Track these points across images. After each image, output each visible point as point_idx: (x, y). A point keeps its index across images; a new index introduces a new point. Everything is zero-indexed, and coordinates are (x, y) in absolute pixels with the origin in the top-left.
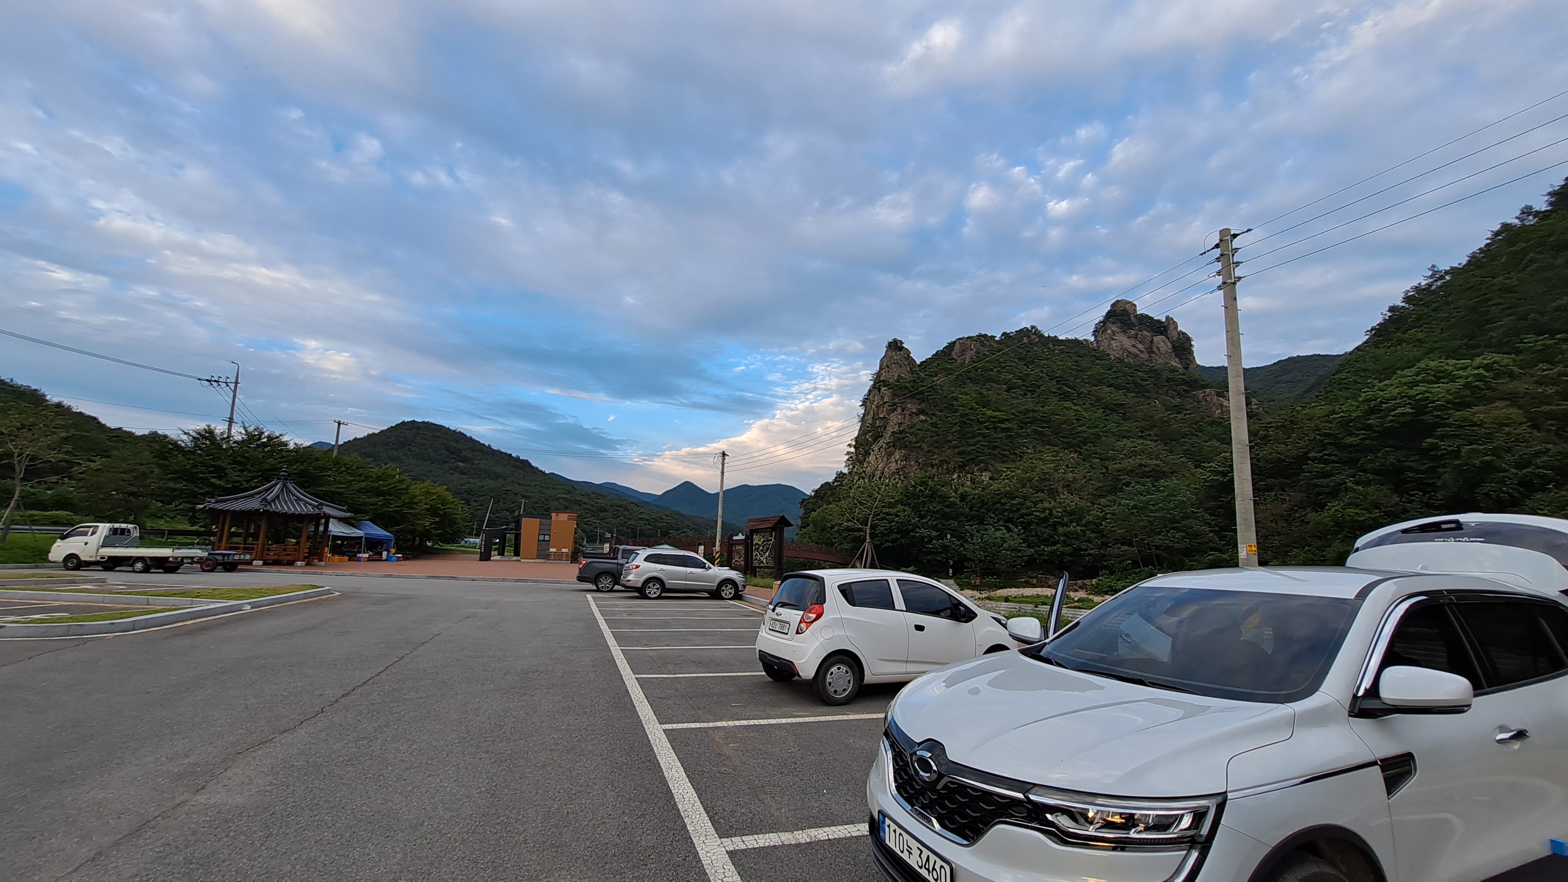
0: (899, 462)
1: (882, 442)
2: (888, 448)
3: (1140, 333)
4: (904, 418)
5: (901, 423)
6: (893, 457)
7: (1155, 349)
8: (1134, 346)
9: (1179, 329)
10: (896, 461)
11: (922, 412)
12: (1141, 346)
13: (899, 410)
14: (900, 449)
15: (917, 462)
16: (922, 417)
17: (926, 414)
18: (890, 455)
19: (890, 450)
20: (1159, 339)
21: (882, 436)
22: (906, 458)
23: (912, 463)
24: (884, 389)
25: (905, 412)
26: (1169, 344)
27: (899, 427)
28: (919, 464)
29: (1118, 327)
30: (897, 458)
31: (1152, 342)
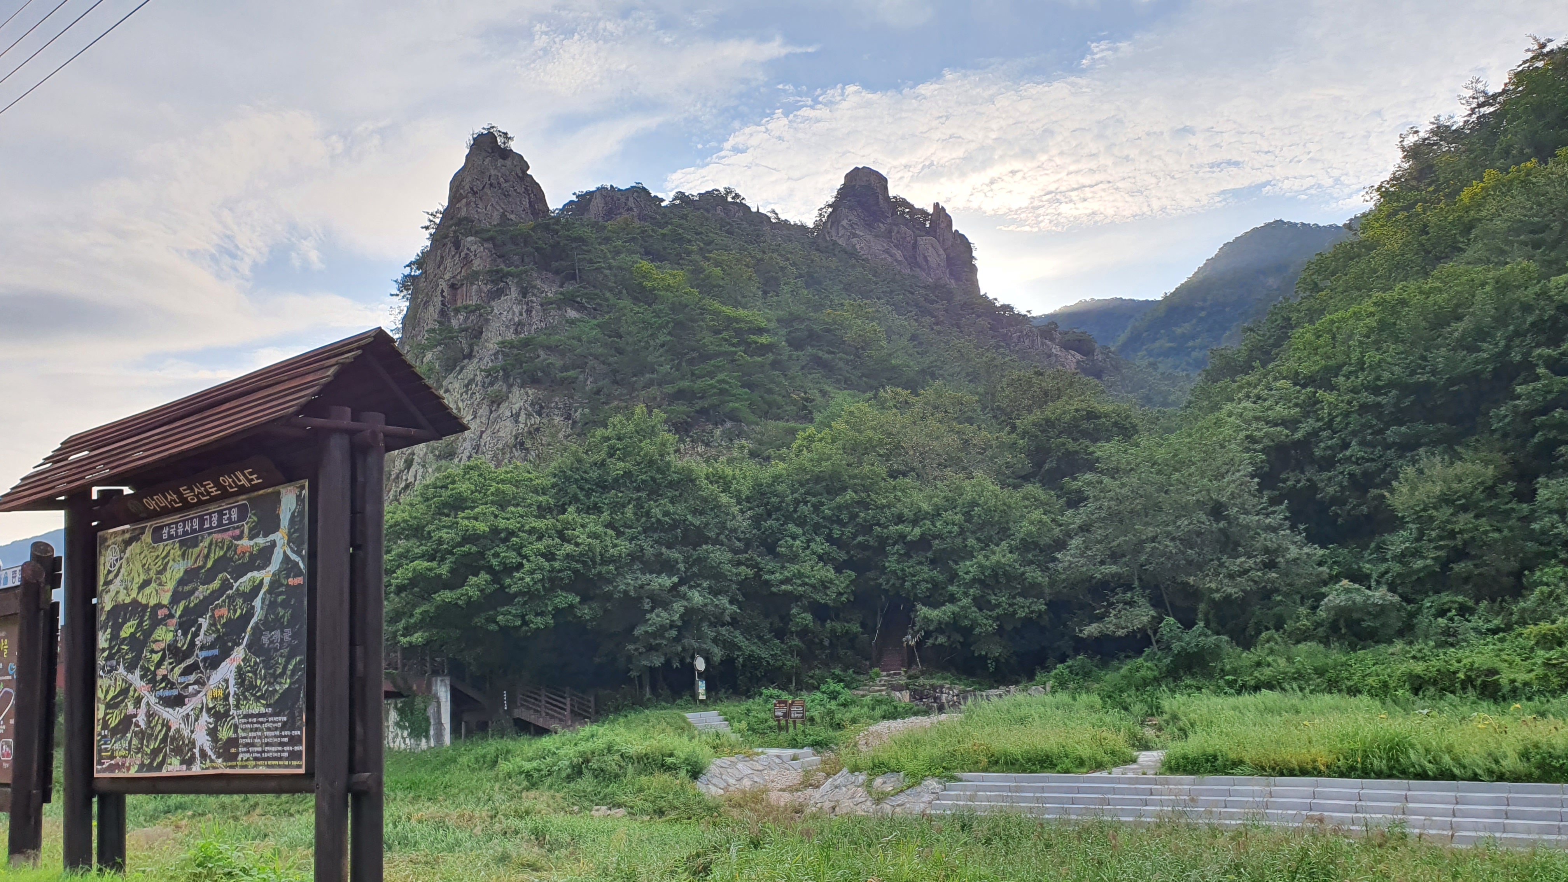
0: (522, 418)
1: (471, 369)
2: (491, 384)
3: (896, 229)
4: (529, 311)
5: (520, 324)
6: (504, 405)
7: (920, 259)
8: (886, 251)
9: (954, 229)
10: (516, 417)
11: (570, 301)
12: (899, 254)
13: (514, 293)
14: (522, 386)
15: (568, 418)
16: (572, 314)
17: (580, 307)
18: (496, 401)
19: (496, 387)
20: (925, 242)
21: (470, 356)
22: (539, 408)
23: (557, 420)
24: (470, 239)
25: (530, 297)
26: (941, 252)
27: (517, 332)
28: (575, 422)
29: (859, 216)
30: (516, 407)
31: (915, 246)
